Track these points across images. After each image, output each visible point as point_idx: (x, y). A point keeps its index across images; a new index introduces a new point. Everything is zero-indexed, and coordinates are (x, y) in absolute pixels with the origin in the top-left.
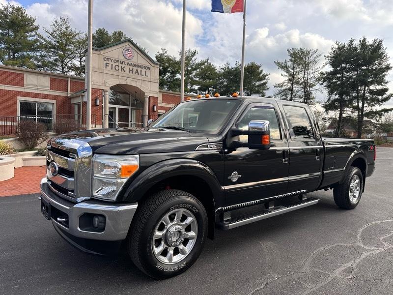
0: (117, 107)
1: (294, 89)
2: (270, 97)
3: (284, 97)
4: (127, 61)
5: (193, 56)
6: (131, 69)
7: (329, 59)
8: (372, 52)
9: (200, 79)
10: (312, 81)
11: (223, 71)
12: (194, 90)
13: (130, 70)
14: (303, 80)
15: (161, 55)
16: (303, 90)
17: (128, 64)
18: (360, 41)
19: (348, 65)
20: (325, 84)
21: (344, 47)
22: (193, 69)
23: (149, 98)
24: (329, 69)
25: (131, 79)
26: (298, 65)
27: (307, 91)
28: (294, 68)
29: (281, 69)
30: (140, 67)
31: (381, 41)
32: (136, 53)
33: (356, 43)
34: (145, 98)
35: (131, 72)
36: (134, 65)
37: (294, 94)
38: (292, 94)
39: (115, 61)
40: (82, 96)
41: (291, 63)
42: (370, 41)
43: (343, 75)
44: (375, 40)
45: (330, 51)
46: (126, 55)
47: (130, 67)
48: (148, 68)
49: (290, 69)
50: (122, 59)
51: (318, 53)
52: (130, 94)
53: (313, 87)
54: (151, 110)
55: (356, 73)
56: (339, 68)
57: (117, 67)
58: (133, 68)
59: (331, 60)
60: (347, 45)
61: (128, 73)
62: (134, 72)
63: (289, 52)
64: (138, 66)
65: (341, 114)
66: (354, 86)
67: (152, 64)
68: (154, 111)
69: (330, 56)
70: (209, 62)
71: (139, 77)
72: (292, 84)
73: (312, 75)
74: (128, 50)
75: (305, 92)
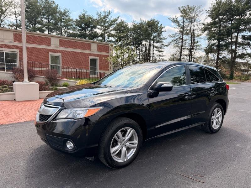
1: (184, 38)
2: (167, 46)
5: (108, 15)
7: (209, 13)
10: (197, 33)
15: (83, 14)
16: (190, 39)
19: (224, 16)
20: (206, 33)
21: (221, 2)
24: (209, 20)
28: (184, 22)
29: (173, 23)
37: (183, 42)
38: (182, 42)
41: (181, 18)
43: (220, 25)
45: (210, 6)
49: (180, 23)
51: (201, 9)
55: (231, 22)
56: (217, 20)
59: (211, 13)
63: (180, 10)
65: (218, 56)
66: (229, 33)
69: (210, 10)
72: (183, 35)
75: (191, 41)
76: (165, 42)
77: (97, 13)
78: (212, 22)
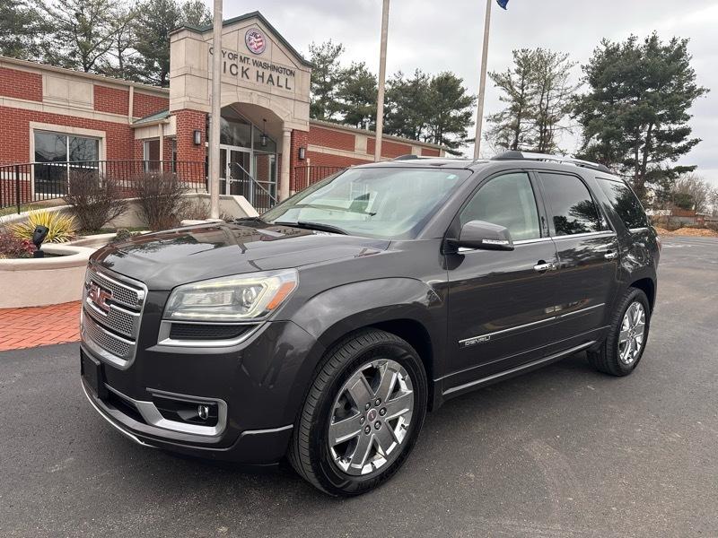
0: (229, 148)
1: (521, 125)
3: (502, 140)
4: (252, 57)
5: (335, 55)
6: (260, 74)
7: (588, 72)
8: (668, 62)
9: (346, 100)
10: (555, 112)
11: (390, 87)
12: (335, 121)
13: (258, 76)
14: (538, 109)
16: (538, 128)
17: (255, 63)
18: (647, 41)
19: (622, 84)
20: (579, 118)
21: (617, 49)
22: (334, 81)
23: (292, 133)
25: (259, 93)
26: (532, 81)
27: (546, 130)
28: (523, 85)
29: (500, 87)
30: (277, 70)
31: (685, 42)
32: (269, 42)
33: (640, 43)
34: (283, 132)
35: (260, 79)
36: (265, 66)
37: (520, 135)
38: (517, 134)
39: (231, 56)
40: (164, 125)
41: (517, 76)
42: (664, 42)
43: (612, 102)
44: (674, 41)
45: (592, 57)
46: (251, 44)
47: (257, 68)
48: (291, 72)
49: (517, 89)
50: (243, 51)
52: (253, 125)
53: (558, 123)
54: (295, 157)
55: (635, 99)
56: (605, 89)
57: (234, 68)
58: (265, 71)
59: (592, 73)
60: (622, 48)
61: (254, 80)
62: (266, 80)
63: (515, 56)
64: (273, 68)
66: (632, 124)
67: (298, 64)
68: (300, 159)
69: (590, 65)
70: (364, 68)
71: (275, 90)
72: (519, 117)
73: (555, 101)
74: (255, 34)
75: (541, 132)
76: (471, 132)
77: (312, 49)
78: (593, 93)
